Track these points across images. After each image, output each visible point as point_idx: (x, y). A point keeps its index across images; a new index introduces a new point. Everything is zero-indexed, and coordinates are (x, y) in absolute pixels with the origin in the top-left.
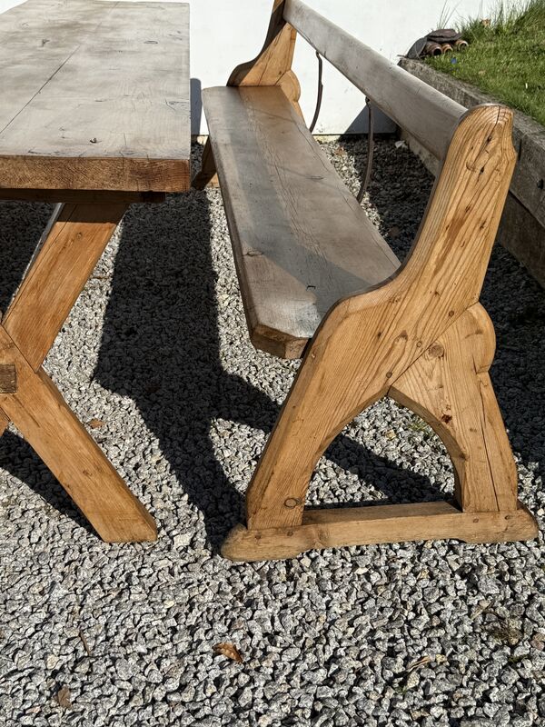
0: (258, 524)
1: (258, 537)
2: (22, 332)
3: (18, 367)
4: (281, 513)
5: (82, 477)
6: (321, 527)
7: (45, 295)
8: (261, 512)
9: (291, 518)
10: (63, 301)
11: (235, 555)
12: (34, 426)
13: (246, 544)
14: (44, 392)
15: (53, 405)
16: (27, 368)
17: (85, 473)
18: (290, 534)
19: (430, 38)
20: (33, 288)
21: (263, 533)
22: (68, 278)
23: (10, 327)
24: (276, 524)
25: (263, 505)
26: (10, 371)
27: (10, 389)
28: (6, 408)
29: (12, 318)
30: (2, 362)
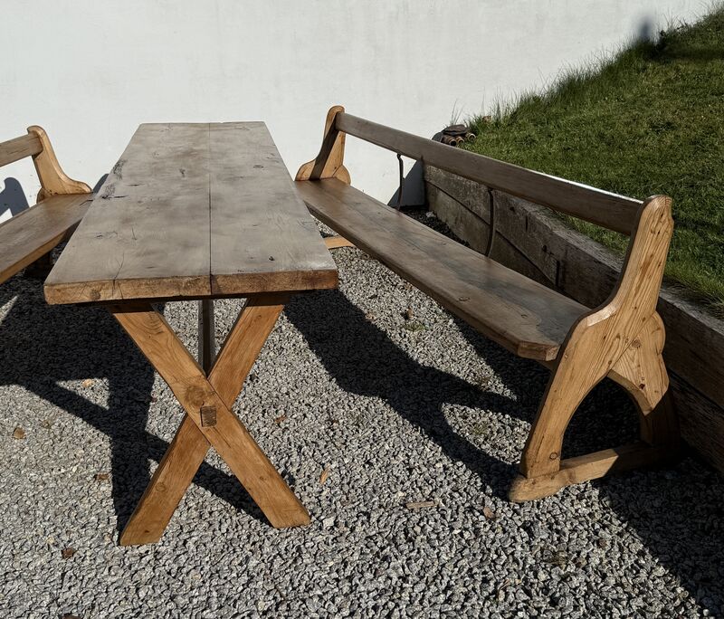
2: (220, 383)
3: (217, 407)
5: (259, 482)
7: (236, 359)
10: (248, 361)
12: (227, 447)
14: (234, 423)
15: (240, 432)
16: (223, 408)
17: (261, 478)
19: (445, 132)
20: (228, 354)
22: (251, 346)
23: (213, 381)
26: (212, 411)
27: (212, 422)
28: (208, 436)
29: (214, 375)
30: (207, 405)
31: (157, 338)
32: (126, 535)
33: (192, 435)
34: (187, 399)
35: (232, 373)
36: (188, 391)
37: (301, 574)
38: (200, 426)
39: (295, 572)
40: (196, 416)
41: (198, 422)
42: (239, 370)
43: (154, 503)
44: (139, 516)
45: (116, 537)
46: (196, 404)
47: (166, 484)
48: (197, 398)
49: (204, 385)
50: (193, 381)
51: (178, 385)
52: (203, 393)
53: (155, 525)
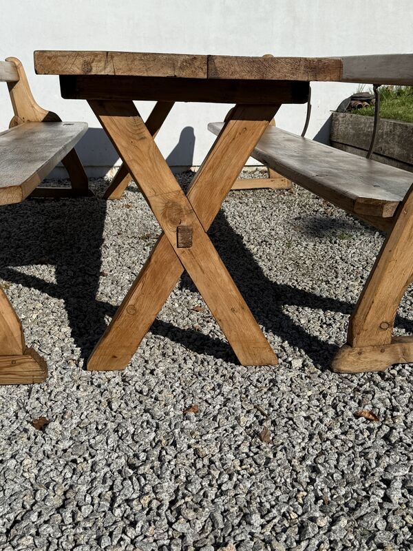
0: (360, 343)
1: (360, 353)
2: (199, 201)
3: (194, 228)
4: (377, 334)
5: (230, 313)
6: (405, 345)
7: (217, 175)
8: (363, 333)
9: (384, 338)
10: (229, 178)
11: (342, 368)
12: (201, 273)
13: (351, 358)
14: (209, 247)
15: (215, 257)
16: (200, 229)
17: (233, 310)
18: (382, 351)
21: (364, 349)
22: (234, 161)
23: (192, 197)
24: (373, 343)
25: (365, 328)
26: (189, 230)
27: (188, 245)
28: (183, 259)
29: (193, 192)
30: (184, 224)
31: (140, 144)
32: (93, 360)
33: (167, 256)
34: (164, 215)
35: (212, 190)
36: (166, 207)
37: (279, 400)
38: (175, 247)
39: (273, 398)
40: (171, 235)
41: (174, 242)
42: (219, 188)
43: (124, 326)
44: (107, 340)
45: (81, 363)
46: (173, 222)
47: (137, 307)
48: (174, 216)
49: (183, 202)
50: (172, 196)
51: (157, 199)
52: (181, 211)
53: (124, 351)
